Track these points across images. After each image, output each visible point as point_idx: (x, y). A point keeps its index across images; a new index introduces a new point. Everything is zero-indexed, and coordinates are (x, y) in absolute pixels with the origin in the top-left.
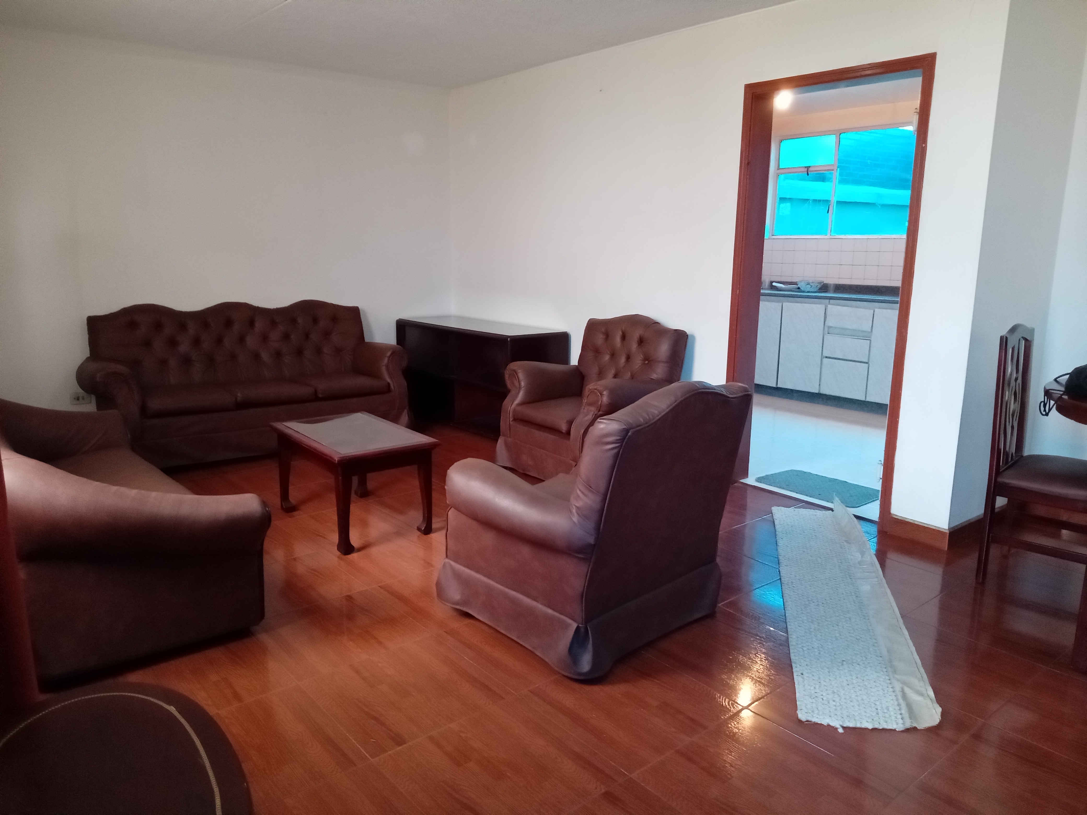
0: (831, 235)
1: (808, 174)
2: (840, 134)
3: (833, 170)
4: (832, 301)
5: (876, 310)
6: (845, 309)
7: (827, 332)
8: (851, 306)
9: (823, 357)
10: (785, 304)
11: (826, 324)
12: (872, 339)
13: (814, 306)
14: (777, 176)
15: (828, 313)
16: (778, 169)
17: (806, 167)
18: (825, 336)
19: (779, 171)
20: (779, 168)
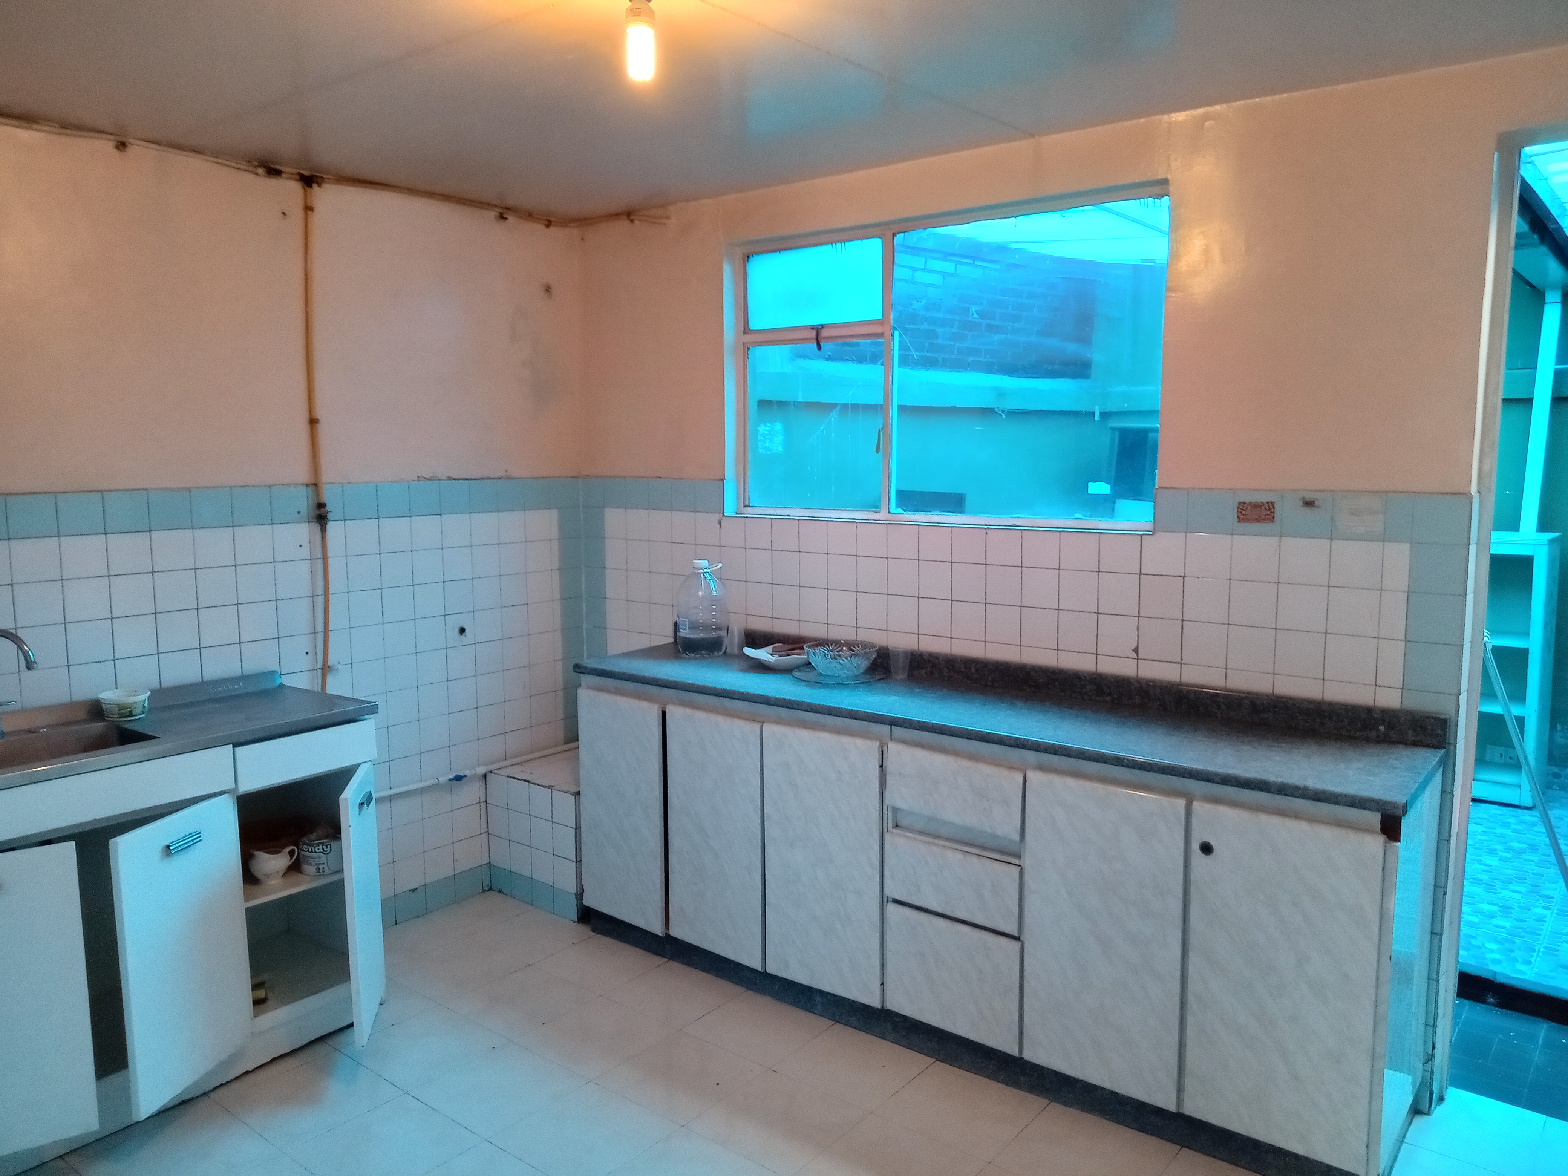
0: (889, 512)
1: (819, 347)
2: (894, 235)
3: (881, 335)
4: (898, 731)
5: (1031, 775)
6: (939, 759)
7: (890, 826)
8: (956, 753)
9: (884, 901)
10: (769, 729)
11: (887, 801)
12: (1027, 861)
13: (846, 740)
14: (744, 350)
15: (889, 765)
16: (745, 333)
17: (813, 328)
18: (887, 837)
19: (748, 338)
20: (746, 330)
